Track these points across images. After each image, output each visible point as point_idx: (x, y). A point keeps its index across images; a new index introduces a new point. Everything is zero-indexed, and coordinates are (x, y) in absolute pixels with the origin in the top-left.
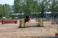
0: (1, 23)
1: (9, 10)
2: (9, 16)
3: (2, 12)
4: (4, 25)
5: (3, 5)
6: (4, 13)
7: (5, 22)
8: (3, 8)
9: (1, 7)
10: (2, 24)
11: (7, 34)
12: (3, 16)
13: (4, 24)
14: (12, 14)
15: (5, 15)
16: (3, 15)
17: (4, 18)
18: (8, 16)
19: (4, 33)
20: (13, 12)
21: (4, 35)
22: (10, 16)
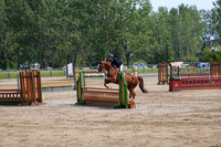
0: (167, 87)
1: (197, 30)
2: (198, 55)
3: (169, 42)
4: (176, 94)
5: (173, 11)
6: (176, 43)
7: (183, 81)
8: (172, 23)
9: (164, 19)
10: (171, 90)
11: (194, 136)
12: (172, 58)
13: (178, 89)
14: (209, 50)
15: (182, 52)
16: (172, 52)
18: (192, 58)
19: (182, 130)
20: (212, 38)
21: (181, 137)
22: (202, 57)
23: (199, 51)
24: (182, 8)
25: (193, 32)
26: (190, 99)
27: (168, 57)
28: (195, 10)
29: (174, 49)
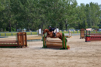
0: (84, 40)
1: (98, 14)
2: (98, 25)
3: (85, 19)
5: (87, 5)
6: (88, 20)
7: (92, 37)
8: (87, 11)
9: (83, 9)
10: (86, 41)
11: (97, 62)
12: (87, 27)
13: (89, 41)
15: (91, 24)
16: (87, 24)
17: (90, 29)
18: (96, 27)
19: (91, 60)
23: (99, 24)
24: (91, 4)
25: (96, 15)
26: (95, 45)
27: (85, 26)
28: (97, 5)
29: (88, 22)
